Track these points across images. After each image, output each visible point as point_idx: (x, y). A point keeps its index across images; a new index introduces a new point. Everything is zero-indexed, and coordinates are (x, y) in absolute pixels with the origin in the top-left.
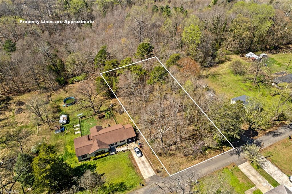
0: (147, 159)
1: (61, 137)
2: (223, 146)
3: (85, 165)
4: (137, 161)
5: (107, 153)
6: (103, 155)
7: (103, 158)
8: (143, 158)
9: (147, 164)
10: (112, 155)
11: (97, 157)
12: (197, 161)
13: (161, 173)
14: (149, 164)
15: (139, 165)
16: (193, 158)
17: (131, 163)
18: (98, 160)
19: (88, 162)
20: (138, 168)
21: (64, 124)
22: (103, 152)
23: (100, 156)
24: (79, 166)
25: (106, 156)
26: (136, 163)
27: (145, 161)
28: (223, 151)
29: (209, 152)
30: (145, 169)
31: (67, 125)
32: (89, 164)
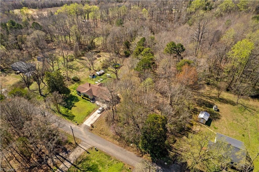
0: (99, 117)
1: (89, 80)
2: (149, 153)
3: (77, 97)
4: (94, 114)
5: (89, 99)
6: (87, 99)
7: (86, 100)
8: (99, 115)
9: (95, 119)
10: (90, 102)
11: (84, 97)
12: (118, 143)
13: (92, 128)
14: (96, 120)
15: (92, 116)
16: (118, 139)
17: (91, 112)
18: (84, 99)
19: (79, 97)
20: (89, 117)
21: (98, 75)
22: (88, 97)
23: (85, 98)
24: (75, 96)
25: (88, 100)
26: (92, 114)
27: (97, 117)
28: (143, 155)
29: (133, 146)
30: (90, 120)
31: (99, 76)
32: (78, 98)
